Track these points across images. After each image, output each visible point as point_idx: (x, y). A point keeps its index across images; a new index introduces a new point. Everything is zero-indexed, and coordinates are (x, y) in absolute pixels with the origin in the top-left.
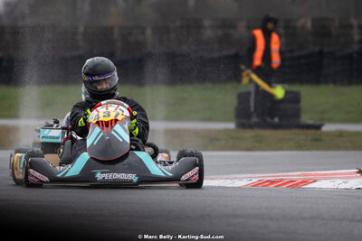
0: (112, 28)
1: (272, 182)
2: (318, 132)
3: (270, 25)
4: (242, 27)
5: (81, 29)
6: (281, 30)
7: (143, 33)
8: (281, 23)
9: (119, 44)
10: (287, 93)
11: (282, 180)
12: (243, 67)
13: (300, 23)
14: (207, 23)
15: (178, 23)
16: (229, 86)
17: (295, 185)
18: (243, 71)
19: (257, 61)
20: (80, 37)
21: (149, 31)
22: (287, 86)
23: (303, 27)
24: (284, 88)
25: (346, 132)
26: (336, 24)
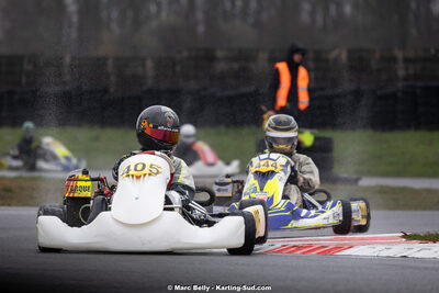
0: (105, 59)
1: (299, 248)
2: (354, 187)
3: (297, 58)
4: (263, 57)
5: (68, 59)
6: (311, 64)
7: (144, 66)
8: (311, 55)
9: (113, 79)
10: (316, 139)
11: (310, 246)
12: (264, 108)
13: (332, 55)
14: (220, 54)
15: (185, 53)
16: (246, 131)
17: (326, 251)
18: (264, 113)
19: (282, 101)
20: (65, 70)
21: (149, 64)
22: (316, 131)
23: (336, 59)
24: (312, 133)
25: (388, 187)
26: (378, 55)
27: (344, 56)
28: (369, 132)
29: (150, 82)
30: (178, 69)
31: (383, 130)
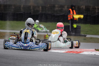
0: (30, 6)
2: (85, 37)
4: (66, 7)
5: (22, 6)
6: (77, 9)
7: (39, 8)
8: (77, 7)
9: (32, 11)
14: (56, 6)
20: (21, 8)
21: (40, 7)
23: (82, 8)
24: (76, 25)
25: (93, 37)
26: (92, 7)
27: (84, 7)
28: (89, 25)
29: (40, 12)
30: (47, 9)
31: (92, 24)
